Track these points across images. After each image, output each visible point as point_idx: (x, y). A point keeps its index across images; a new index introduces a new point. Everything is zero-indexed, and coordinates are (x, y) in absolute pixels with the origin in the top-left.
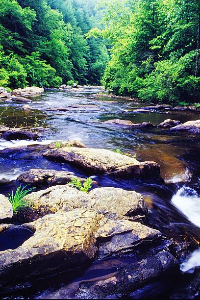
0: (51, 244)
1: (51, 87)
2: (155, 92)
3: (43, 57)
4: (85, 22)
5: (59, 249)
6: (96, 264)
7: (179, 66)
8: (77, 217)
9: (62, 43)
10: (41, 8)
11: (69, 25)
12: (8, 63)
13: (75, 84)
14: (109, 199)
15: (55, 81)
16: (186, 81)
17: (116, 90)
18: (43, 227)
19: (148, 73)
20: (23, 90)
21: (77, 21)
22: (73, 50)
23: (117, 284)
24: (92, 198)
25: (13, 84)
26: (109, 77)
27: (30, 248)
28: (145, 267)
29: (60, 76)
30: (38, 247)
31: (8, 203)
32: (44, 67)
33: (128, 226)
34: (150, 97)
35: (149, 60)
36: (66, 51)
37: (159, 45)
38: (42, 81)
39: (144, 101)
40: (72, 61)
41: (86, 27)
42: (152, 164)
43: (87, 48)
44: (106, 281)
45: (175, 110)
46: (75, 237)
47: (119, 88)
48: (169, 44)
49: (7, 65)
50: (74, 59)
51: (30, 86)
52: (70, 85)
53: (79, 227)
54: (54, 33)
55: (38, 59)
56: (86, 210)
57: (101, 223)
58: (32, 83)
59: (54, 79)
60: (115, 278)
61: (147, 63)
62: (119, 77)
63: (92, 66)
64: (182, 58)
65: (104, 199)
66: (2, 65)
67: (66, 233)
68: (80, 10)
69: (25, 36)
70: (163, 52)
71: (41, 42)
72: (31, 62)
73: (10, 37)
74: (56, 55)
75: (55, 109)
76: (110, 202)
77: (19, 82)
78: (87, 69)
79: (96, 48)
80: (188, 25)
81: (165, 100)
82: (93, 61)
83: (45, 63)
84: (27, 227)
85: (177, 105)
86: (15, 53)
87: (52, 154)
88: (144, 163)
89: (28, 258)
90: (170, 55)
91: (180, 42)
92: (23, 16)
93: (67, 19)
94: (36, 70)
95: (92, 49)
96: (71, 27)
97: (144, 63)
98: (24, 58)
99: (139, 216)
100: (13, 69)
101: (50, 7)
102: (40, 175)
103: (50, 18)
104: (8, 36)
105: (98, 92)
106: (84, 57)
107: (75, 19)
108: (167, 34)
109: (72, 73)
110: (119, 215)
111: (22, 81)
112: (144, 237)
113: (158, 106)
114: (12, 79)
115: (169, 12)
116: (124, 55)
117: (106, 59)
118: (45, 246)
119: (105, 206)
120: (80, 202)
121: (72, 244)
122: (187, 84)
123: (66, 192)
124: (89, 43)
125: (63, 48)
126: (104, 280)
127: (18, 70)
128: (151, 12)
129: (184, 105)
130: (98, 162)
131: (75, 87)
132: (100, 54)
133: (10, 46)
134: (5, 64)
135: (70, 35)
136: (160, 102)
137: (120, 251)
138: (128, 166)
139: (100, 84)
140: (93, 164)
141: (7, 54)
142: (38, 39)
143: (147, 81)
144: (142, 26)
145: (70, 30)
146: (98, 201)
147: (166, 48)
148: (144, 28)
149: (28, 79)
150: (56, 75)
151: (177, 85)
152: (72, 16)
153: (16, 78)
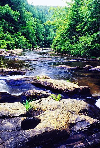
0: (50, 126)
1: (26, 49)
2: (79, 51)
3: (23, 34)
4: (43, 17)
5: (54, 129)
6: (71, 136)
7: (91, 39)
8: (59, 113)
9: (32, 28)
10: (22, 11)
11: (35, 19)
12: (6, 37)
13: (38, 48)
14: (71, 104)
15: (28, 46)
16: (95, 46)
17: (59, 51)
18: (44, 118)
19: (75, 42)
20: (13, 50)
21: (39, 17)
22: (37, 31)
23: (84, 146)
24: (62, 104)
25: (8, 47)
26: (56, 44)
27: (40, 128)
28: (95, 138)
29: (31, 44)
30: (44, 128)
31: (23, 107)
32: (23, 39)
33: (83, 118)
34: (76, 54)
35: (76, 36)
36: (34, 31)
37: (80, 29)
38: (22, 46)
39: (74, 56)
40: (37, 36)
41: (43, 20)
42: (86, 87)
43: (44, 30)
44: (79, 145)
45: (90, 60)
46: (60, 123)
47: (60, 49)
48: (85, 28)
49: (5, 38)
50: (37, 35)
51: (16, 49)
52: (36, 48)
53: (61, 118)
54: (28, 23)
55: (20, 35)
56: (62, 110)
57: (70, 116)
58: (17, 47)
59: (28, 45)
60: (82, 143)
61: (75, 37)
62: (61, 44)
63: (46, 39)
64: (92, 35)
65: (68, 104)
66: (3, 38)
67: (56, 121)
68: (40, 12)
69: (14, 24)
70: (82, 32)
71: (22, 27)
72: (17, 37)
73: (7, 25)
74: (29, 34)
75: (31, 60)
76: (71, 106)
77: (11, 47)
78: (44, 40)
79: (48, 30)
80: (95, 19)
81: (84, 55)
82: (47, 36)
83: (24, 37)
84: (35, 118)
85: (90, 58)
86: (9, 32)
87: (36, 82)
88: (82, 87)
89: (41, 133)
90: (86, 34)
91: (91, 27)
92: (13, 15)
93: (34, 16)
94: (19, 41)
95: (46, 30)
96: (36, 20)
97: (73, 37)
98: (14, 35)
99: (86, 113)
100: (8, 40)
101: (26, 11)
102: (33, 93)
103: (26, 16)
104: (6, 24)
105: (50, 52)
106: (42, 34)
107: (38, 16)
108: (84, 23)
109: (36, 42)
110: (76, 112)
111: (12, 46)
112: (92, 123)
113: (81, 58)
114: (8, 45)
115: (86, 13)
116: (62, 33)
117: (53, 35)
118: (47, 127)
119: (69, 108)
120: (57, 106)
121: (60, 126)
122: (95, 48)
123: (49, 101)
124: (45, 28)
125: (32, 30)
126: (78, 144)
127: (11, 40)
128: (76, 13)
129: (94, 58)
130: (59, 86)
131: (38, 49)
132: (50, 33)
133: (7, 29)
134: (4, 38)
135: (36, 24)
136: (81, 56)
137: (81, 130)
138: (75, 88)
139: (50, 47)
140: (57, 87)
141: (5, 33)
142: (20, 25)
143: (75, 46)
144: (72, 19)
145: (36, 21)
146: (65, 105)
147: (84, 30)
148: (73, 21)
149: (16, 45)
150: (29, 43)
151: (90, 48)
152: (37, 15)
153: (10, 44)
